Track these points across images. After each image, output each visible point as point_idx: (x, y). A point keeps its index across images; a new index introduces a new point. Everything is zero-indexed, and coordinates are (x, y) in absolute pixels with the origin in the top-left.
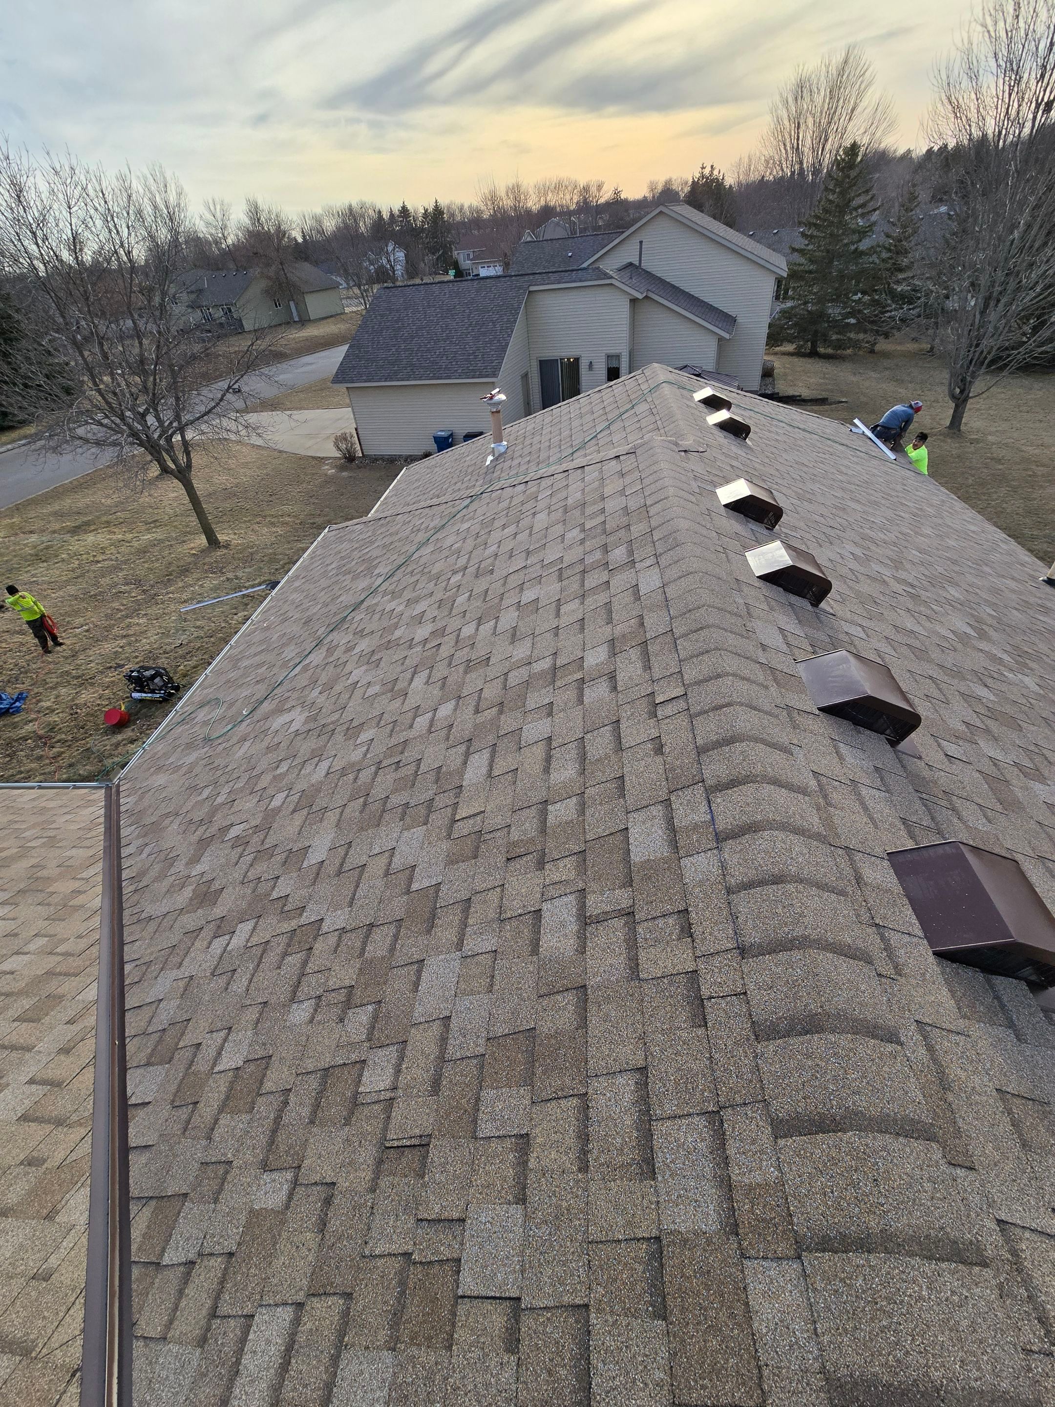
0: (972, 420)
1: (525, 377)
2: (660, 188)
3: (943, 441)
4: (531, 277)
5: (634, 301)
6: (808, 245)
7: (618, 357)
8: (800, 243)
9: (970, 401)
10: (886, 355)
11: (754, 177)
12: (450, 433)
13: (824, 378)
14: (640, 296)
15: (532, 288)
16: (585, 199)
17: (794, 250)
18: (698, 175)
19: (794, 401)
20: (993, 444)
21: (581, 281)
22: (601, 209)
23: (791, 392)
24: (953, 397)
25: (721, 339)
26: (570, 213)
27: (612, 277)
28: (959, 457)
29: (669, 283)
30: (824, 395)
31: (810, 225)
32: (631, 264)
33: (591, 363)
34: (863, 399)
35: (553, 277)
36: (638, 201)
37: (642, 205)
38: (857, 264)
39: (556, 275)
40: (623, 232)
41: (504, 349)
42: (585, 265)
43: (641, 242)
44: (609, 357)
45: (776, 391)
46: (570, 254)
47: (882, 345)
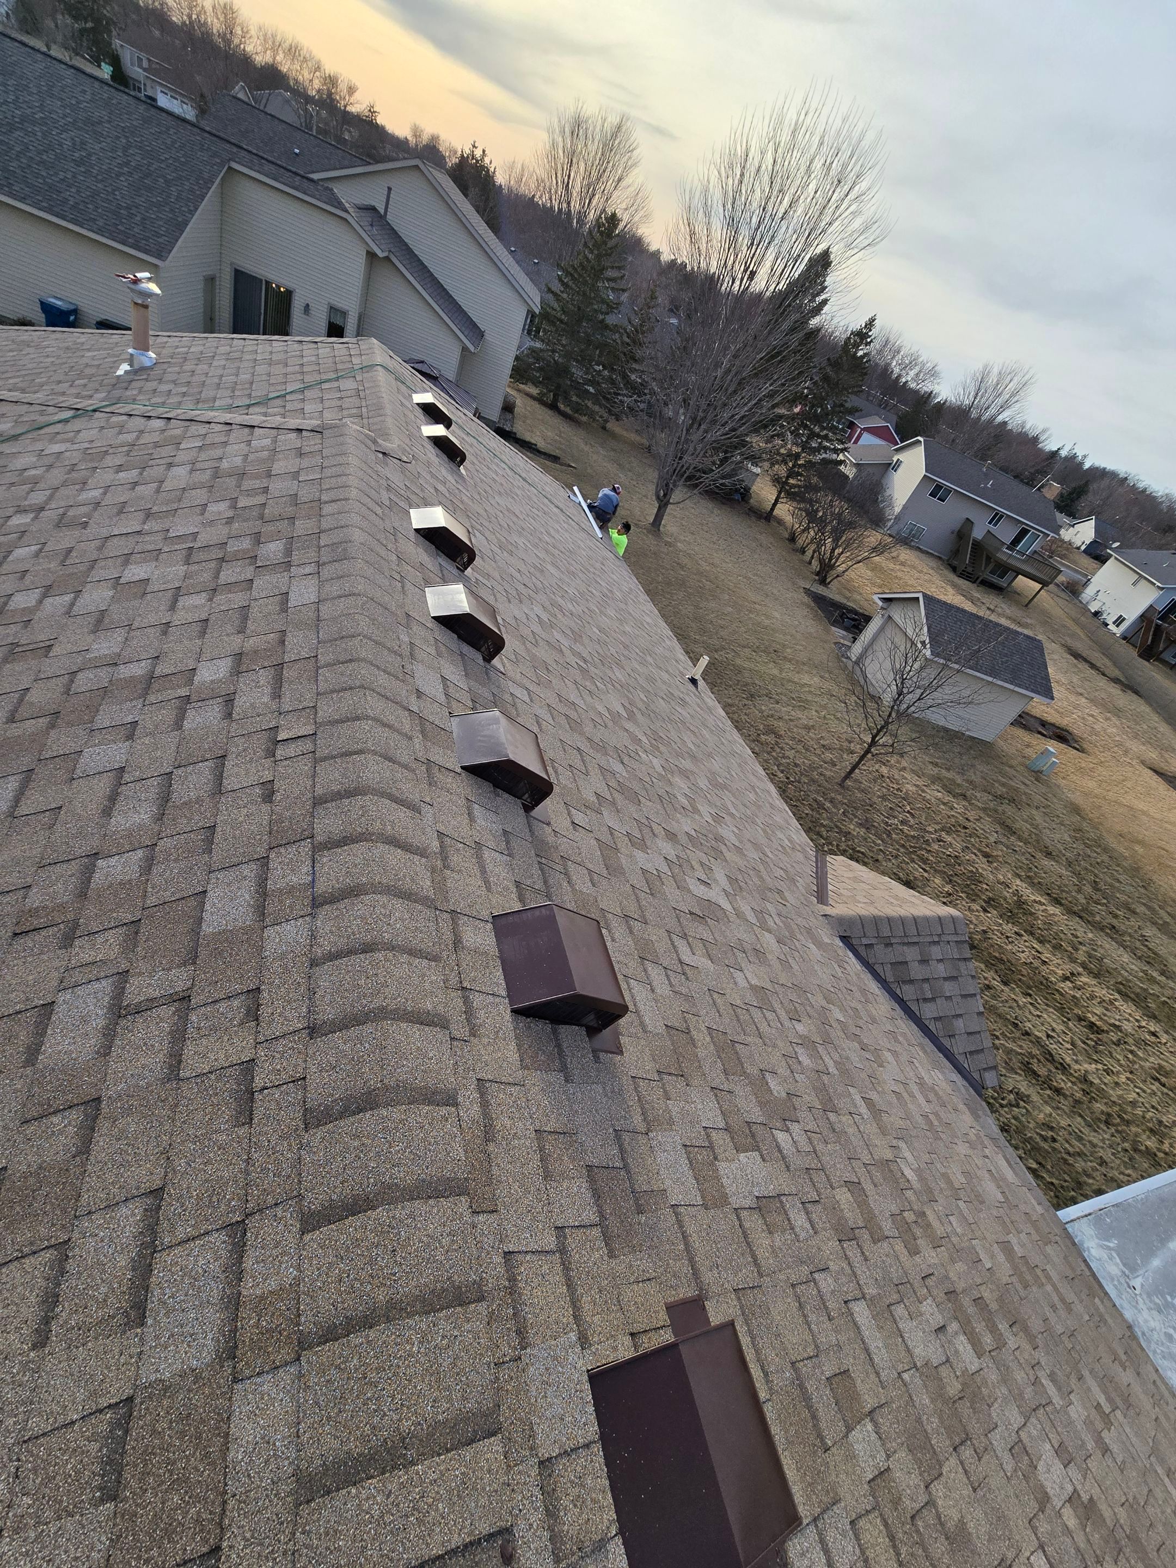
0: (669, 524)
1: (210, 281)
2: (425, 139)
3: (647, 536)
4: (235, 150)
5: (371, 255)
6: (562, 292)
7: (344, 314)
8: (557, 287)
9: (670, 507)
10: (613, 436)
11: (523, 190)
12: (72, 307)
13: (560, 436)
14: (381, 254)
15: (235, 166)
16: (330, 94)
17: (550, 290)
18: (468, 151)
19: (530, 448)
20: (681, 551)
21: (305, 193)
22: (350, 119)
23: (528, 437)
24: (658, 497)
25: (465, 349)
26: (308, 99)
27: (347, 211)
28: (655, 554)
29: (416, 255)
30: (557, 453)
31: (568, 273)
32: (373, 209)
33: (308, 305)
34: (589, 471)
35: (268, 167)
36: (397, 138)
37: (400, 145)
38: (602, 335)
39: (272, 167)
40: (370, 164)
41: (181, 227)
42: (315, 176)
43: (390, 189)
44: (332, 309)
45: (514, 430)
46: (297, 151)
47: (612, 425)
